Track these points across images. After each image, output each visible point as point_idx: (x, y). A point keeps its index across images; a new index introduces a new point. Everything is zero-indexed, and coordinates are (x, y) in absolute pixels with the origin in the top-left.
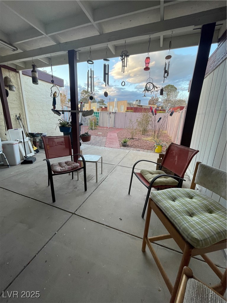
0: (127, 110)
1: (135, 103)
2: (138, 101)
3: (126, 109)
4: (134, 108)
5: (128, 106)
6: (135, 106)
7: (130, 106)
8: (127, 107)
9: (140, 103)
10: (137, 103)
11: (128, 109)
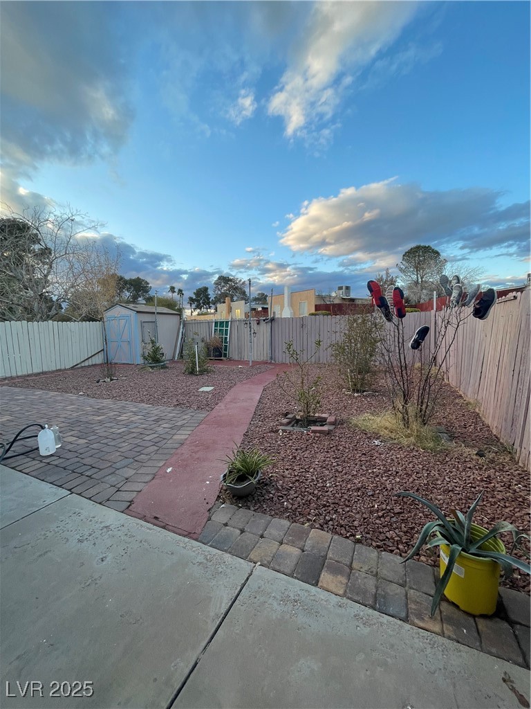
0: (316, 311)
1: (336, 295)
2: (344, 288)
3: (313, 311)
4: (334, 305)
5: (318, 303)
6: (337, 301)
7: (322, 303)
8: (316, 305)
9: (349, 293)
10: (341, 294)
11: (317, 308)
